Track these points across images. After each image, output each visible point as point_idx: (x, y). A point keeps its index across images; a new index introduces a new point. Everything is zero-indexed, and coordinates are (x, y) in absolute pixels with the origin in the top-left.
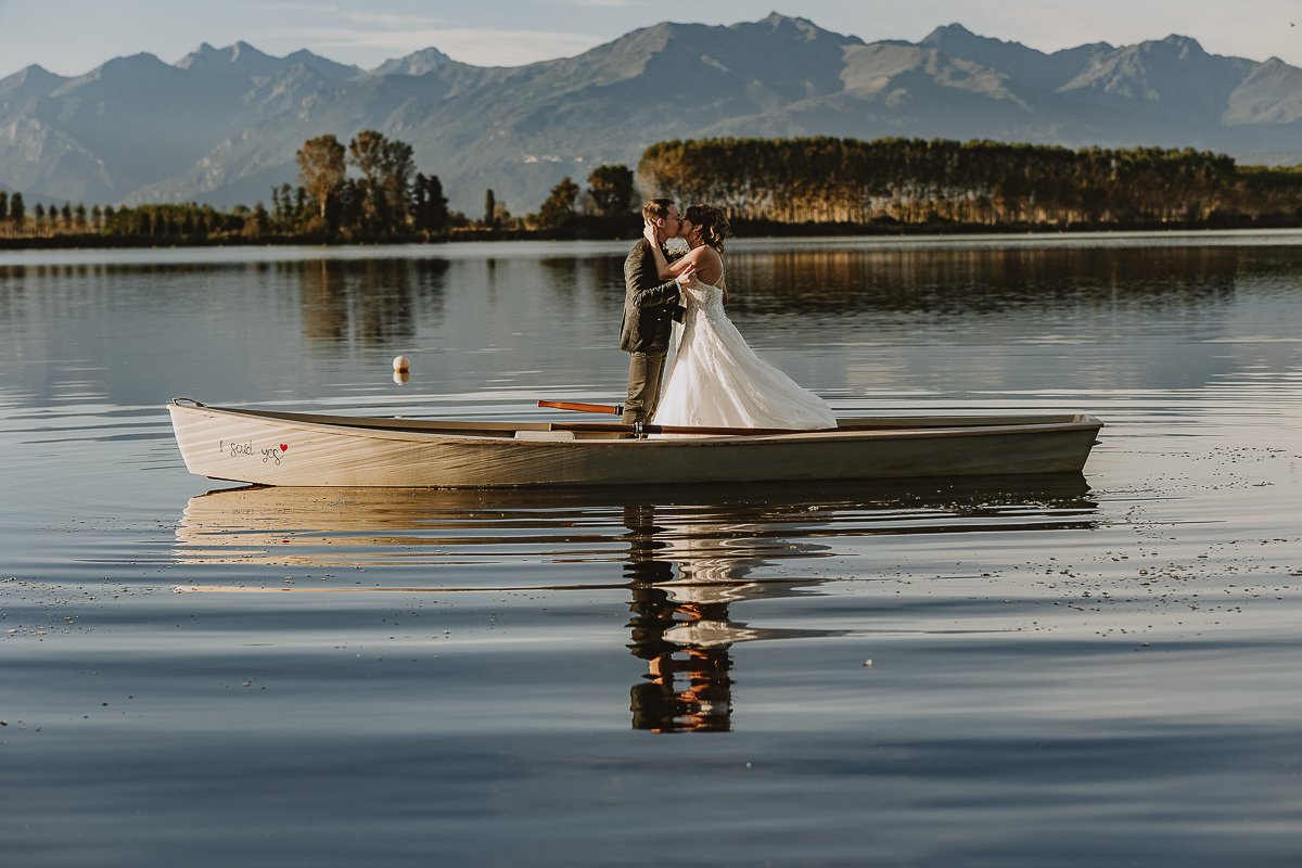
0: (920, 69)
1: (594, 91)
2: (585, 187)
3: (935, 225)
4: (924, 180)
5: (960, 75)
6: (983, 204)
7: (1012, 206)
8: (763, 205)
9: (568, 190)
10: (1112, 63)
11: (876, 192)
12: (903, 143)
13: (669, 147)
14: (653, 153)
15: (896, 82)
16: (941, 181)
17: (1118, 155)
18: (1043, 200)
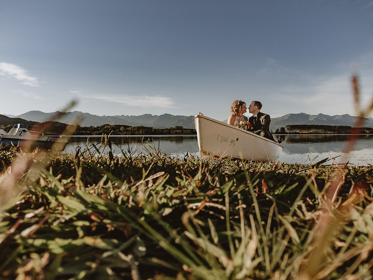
0: (317, 118)
1: (282, 120)
2: (280, 129)
3: (316, 133)
4: (315, 129)
5: (322, 118)
6: (322, 131)
7: (325, 131)
8: (298, 131)
9: (278, 130)
10: (339, 117)
11: (310, 130)
12: (313, 125)
13: (288, 125)
14: (287, 126)
15: (314, 119)
16: (317, 129)
17: (337, 126)
18: (329, 131)
